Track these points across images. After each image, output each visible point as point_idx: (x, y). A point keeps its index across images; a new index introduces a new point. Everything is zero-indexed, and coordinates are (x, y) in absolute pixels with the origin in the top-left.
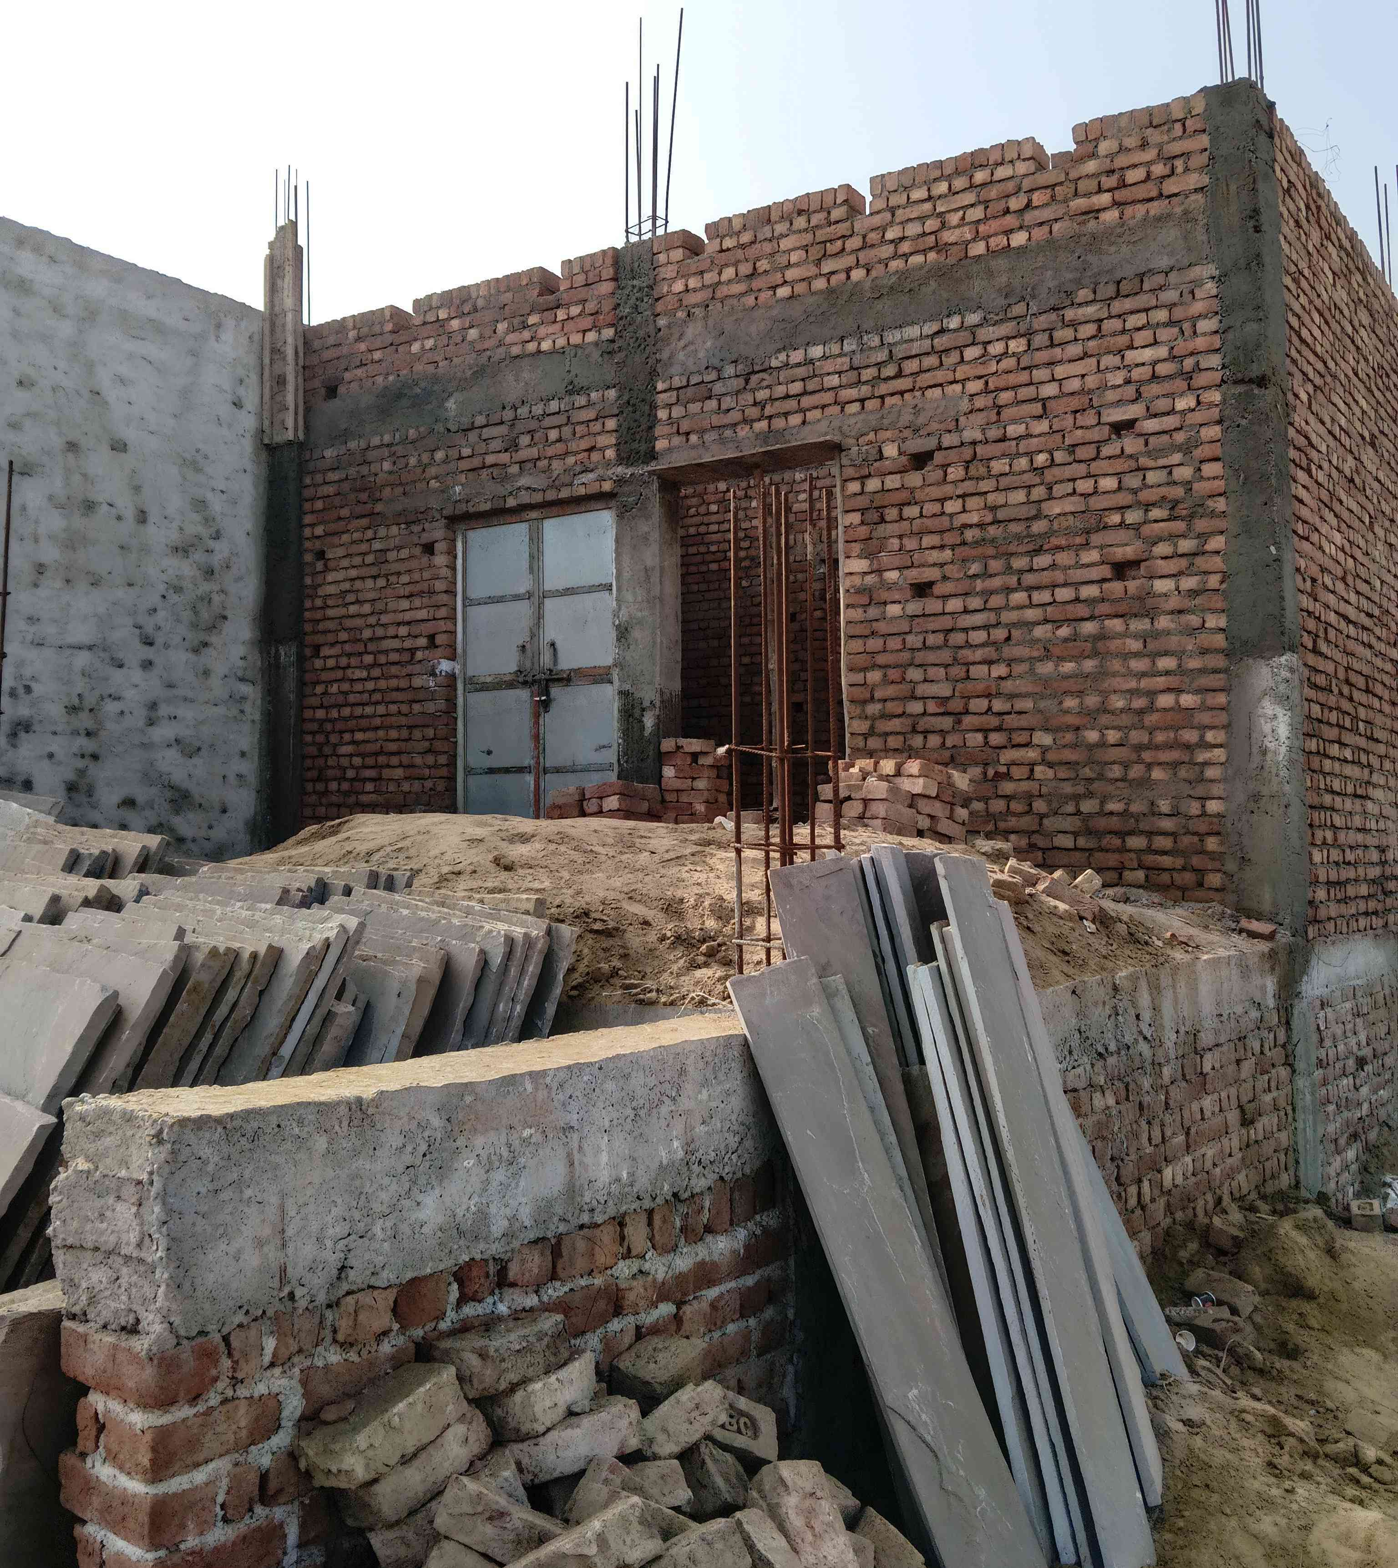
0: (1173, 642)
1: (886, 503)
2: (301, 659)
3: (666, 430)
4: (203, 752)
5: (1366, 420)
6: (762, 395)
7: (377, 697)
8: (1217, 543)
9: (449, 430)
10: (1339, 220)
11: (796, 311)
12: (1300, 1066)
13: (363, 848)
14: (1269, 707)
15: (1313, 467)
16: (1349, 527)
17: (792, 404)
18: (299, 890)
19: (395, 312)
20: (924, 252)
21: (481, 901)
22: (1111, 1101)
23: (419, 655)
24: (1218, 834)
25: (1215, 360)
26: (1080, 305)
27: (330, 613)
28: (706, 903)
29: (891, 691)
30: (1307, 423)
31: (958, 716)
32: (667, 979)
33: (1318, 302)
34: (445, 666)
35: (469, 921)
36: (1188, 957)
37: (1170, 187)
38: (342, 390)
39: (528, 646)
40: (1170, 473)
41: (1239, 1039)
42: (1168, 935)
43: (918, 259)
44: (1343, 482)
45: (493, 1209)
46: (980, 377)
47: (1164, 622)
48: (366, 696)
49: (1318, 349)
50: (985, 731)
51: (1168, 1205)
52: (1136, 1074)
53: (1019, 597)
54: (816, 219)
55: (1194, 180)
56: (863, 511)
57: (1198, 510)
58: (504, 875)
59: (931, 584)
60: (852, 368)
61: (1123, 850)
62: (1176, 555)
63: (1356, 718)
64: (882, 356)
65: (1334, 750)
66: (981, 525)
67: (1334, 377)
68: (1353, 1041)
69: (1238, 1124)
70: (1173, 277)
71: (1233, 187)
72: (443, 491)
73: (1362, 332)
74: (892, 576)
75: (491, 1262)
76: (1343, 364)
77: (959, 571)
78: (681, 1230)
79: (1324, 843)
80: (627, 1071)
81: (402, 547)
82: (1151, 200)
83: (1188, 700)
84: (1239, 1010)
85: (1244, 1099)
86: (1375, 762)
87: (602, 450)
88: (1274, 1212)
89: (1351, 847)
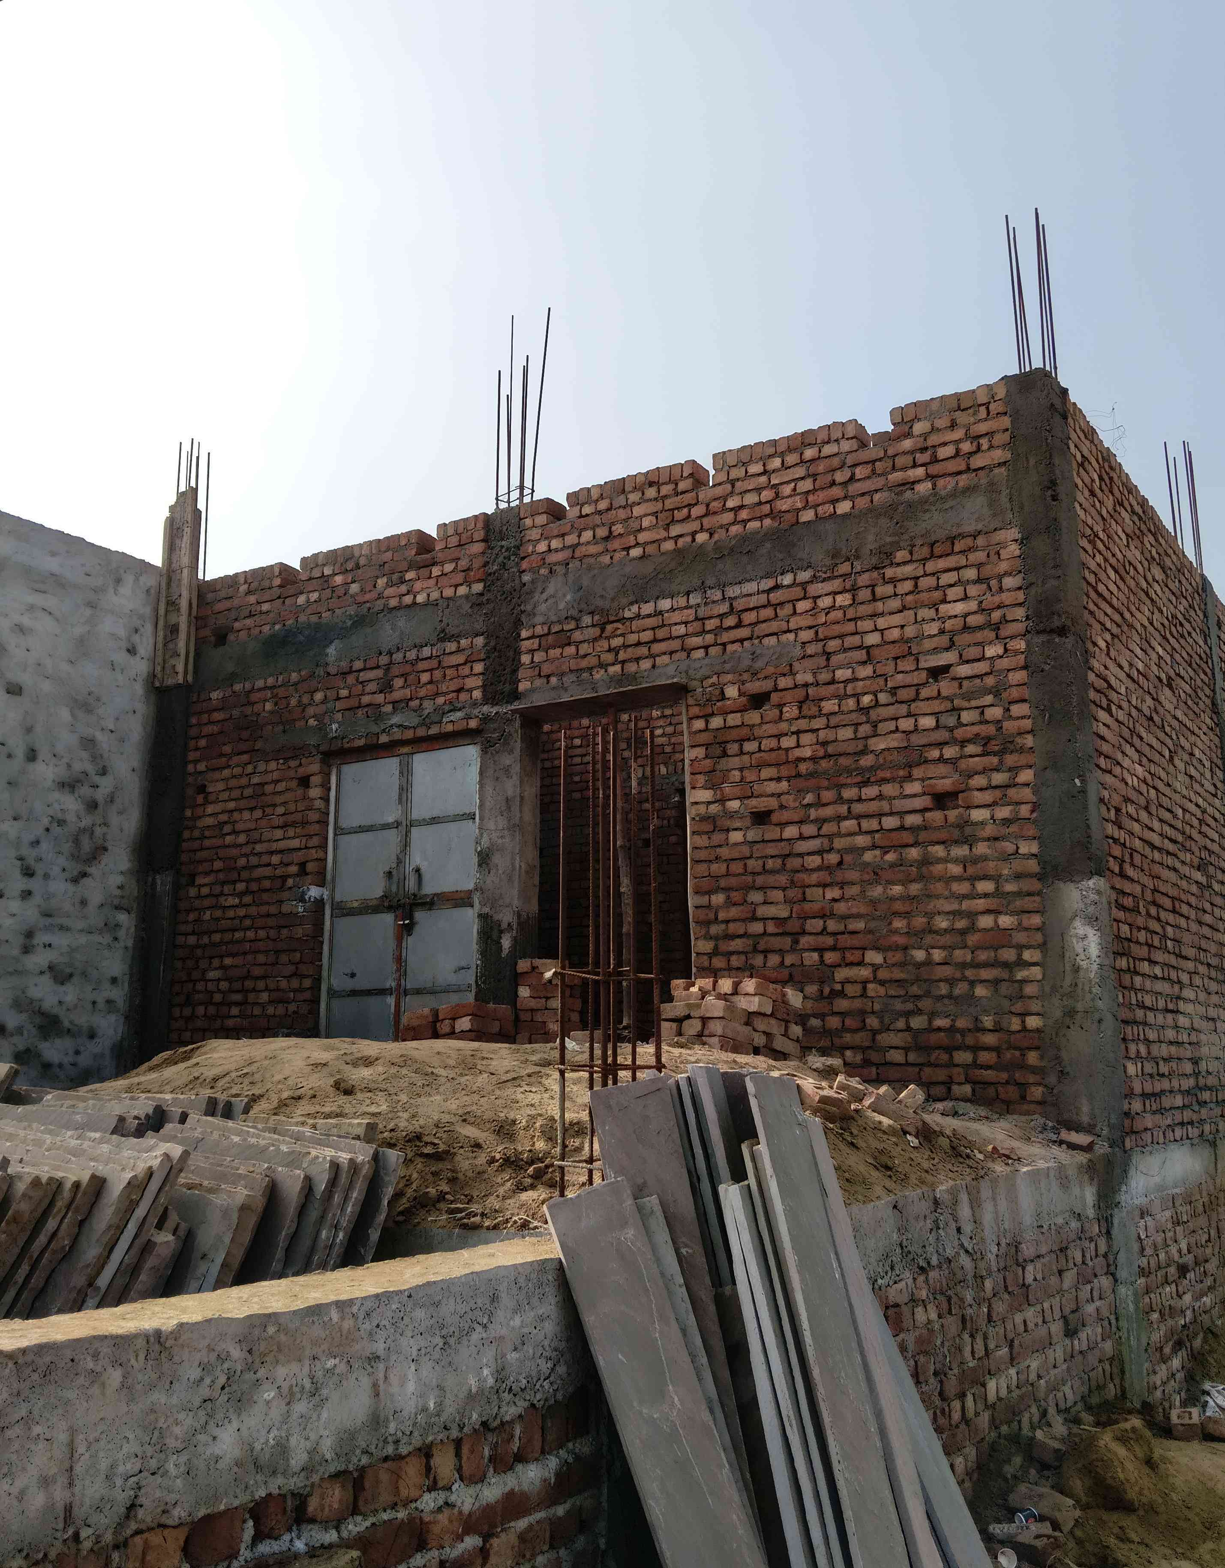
0: (991, 867)
1: (728, 739)
2: (177, 887)
3: (529, 673)
4: (75, 979)
5: (1163, 664)
6: (616, 642)
7: (248, 922)
8: (1026, 776)
9: (329, 674)
10: (1132, 490)
11: (648, 568)
12: (1122, 1274)
13: (210, 1073)
14: (1080, 928)
15: (1114, 708)
16: (1150, 761)
17: (644, 650)
18: (136, 1118)
19: (284, 569)
20: (761, 518)
21: (314, 1127)
22: (933, 1316)
23: (290, 882)
24: (1037, 1048)
25: (1020, 613)
26: (898, 565)
27: (207, 843)
28: (538, 1125)
29: (734, 912)
30: (1105, 667)
31: (796, 936)
32: (493, 1202)
33: (1113, 561)
34: (314, 892)
35: (298, 1148)
36: (1008, 1169)
37: (978, 461)
38: (231, 637)
39: (394, 872)
40: (982, 713)
41: (1061, 1250)
42: (990, 1148)
43: (754, 525)
44: (1143, 720)
45: (293, 1441)
46: (810, 628)
47: (981, 848)
48: (237, 922)
49: (1115, 601)
50: (821, 950)
51: (993, 1420)
52: (959, 1287)
53: (849, 825)
54: (666, 490)
55: (998, 455)
56: (707, 746)
57: (1008, 746)
58: (343, 1099)
59: (769, 813)
60: (697, 619)
61: (951, 1064)
62: (990, 787)
63: (1165, 937)
64: (724, 608)
65: (1145, 967)
66: (813, 759)
67: (1131, 626)
68: (1173, 1250)
69: (1062, 1333)
70: (980, 541)
71: (1032, 462)
72: (320, 729)
73: (1156, 587)
74: (734, 805)
75: (289, 1497)
76: (1138, 615)
77: (795, 800)
78: (490, 1460)
79: (1138, 1055)
80: (437, 1298)
81: (278, 781)
82: (959, 473)
83: (1005, 921)
84: (1060, 1221)
85: (1067, 1311)
86: (1185, 978)
87: (470, 691)
88: (1098, 1424)
89: (1164, 1060)
